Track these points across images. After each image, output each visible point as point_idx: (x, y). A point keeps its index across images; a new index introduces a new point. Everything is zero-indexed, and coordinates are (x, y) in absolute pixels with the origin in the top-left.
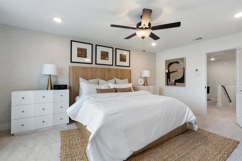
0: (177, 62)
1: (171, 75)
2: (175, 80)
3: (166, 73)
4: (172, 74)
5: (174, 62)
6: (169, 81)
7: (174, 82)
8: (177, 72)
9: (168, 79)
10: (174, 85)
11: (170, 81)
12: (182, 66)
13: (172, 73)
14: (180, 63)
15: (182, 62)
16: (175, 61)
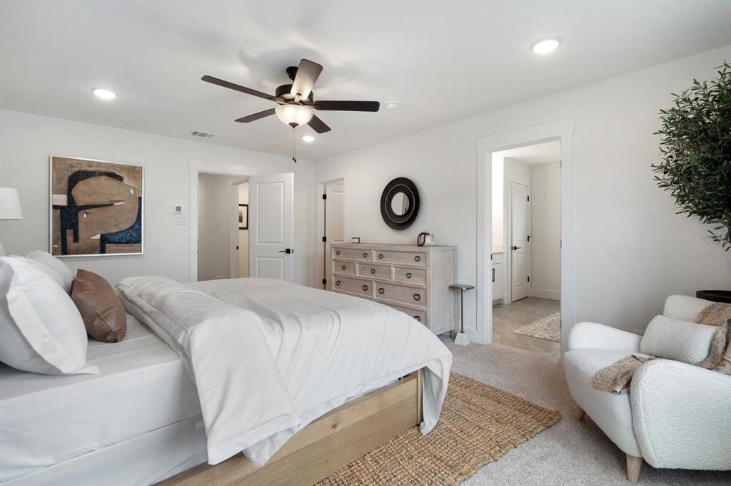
0: (112, 176)
1: (83, 216)
2: (102, 235)
3: (55, 207)
4: (87, 213)
5: (101, 174)
6: (70, 238)
7: (99, 241)
8: (111, 208)
9: (69, 233)
10: (99, 250)
11: (76, 239)
12: (132, 192)
13: (87, 211)
14: (126, 181)
15: (134, 177)
16: (104, 169)
